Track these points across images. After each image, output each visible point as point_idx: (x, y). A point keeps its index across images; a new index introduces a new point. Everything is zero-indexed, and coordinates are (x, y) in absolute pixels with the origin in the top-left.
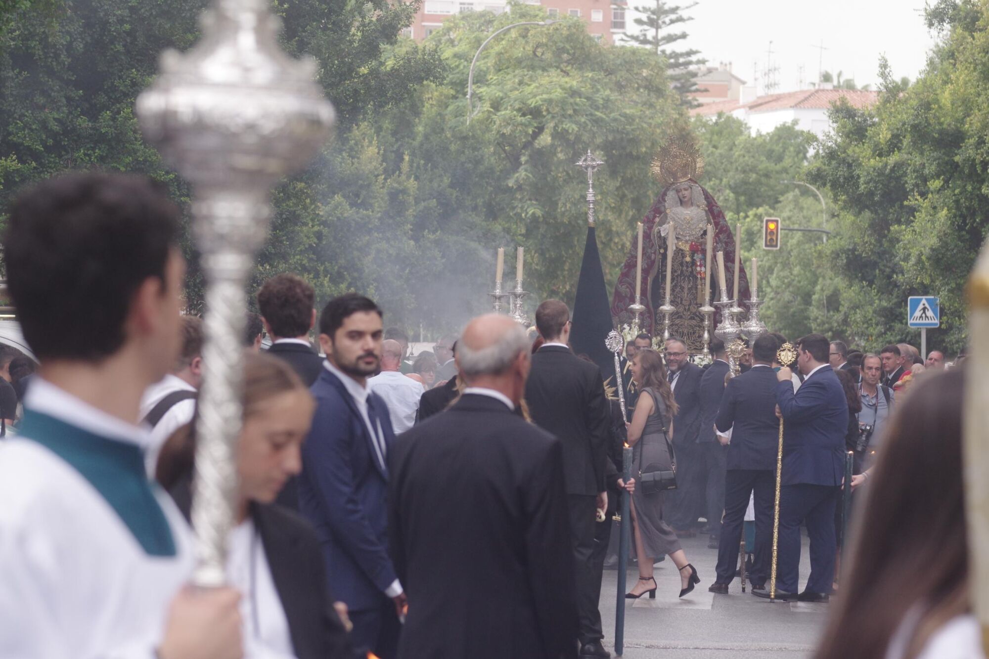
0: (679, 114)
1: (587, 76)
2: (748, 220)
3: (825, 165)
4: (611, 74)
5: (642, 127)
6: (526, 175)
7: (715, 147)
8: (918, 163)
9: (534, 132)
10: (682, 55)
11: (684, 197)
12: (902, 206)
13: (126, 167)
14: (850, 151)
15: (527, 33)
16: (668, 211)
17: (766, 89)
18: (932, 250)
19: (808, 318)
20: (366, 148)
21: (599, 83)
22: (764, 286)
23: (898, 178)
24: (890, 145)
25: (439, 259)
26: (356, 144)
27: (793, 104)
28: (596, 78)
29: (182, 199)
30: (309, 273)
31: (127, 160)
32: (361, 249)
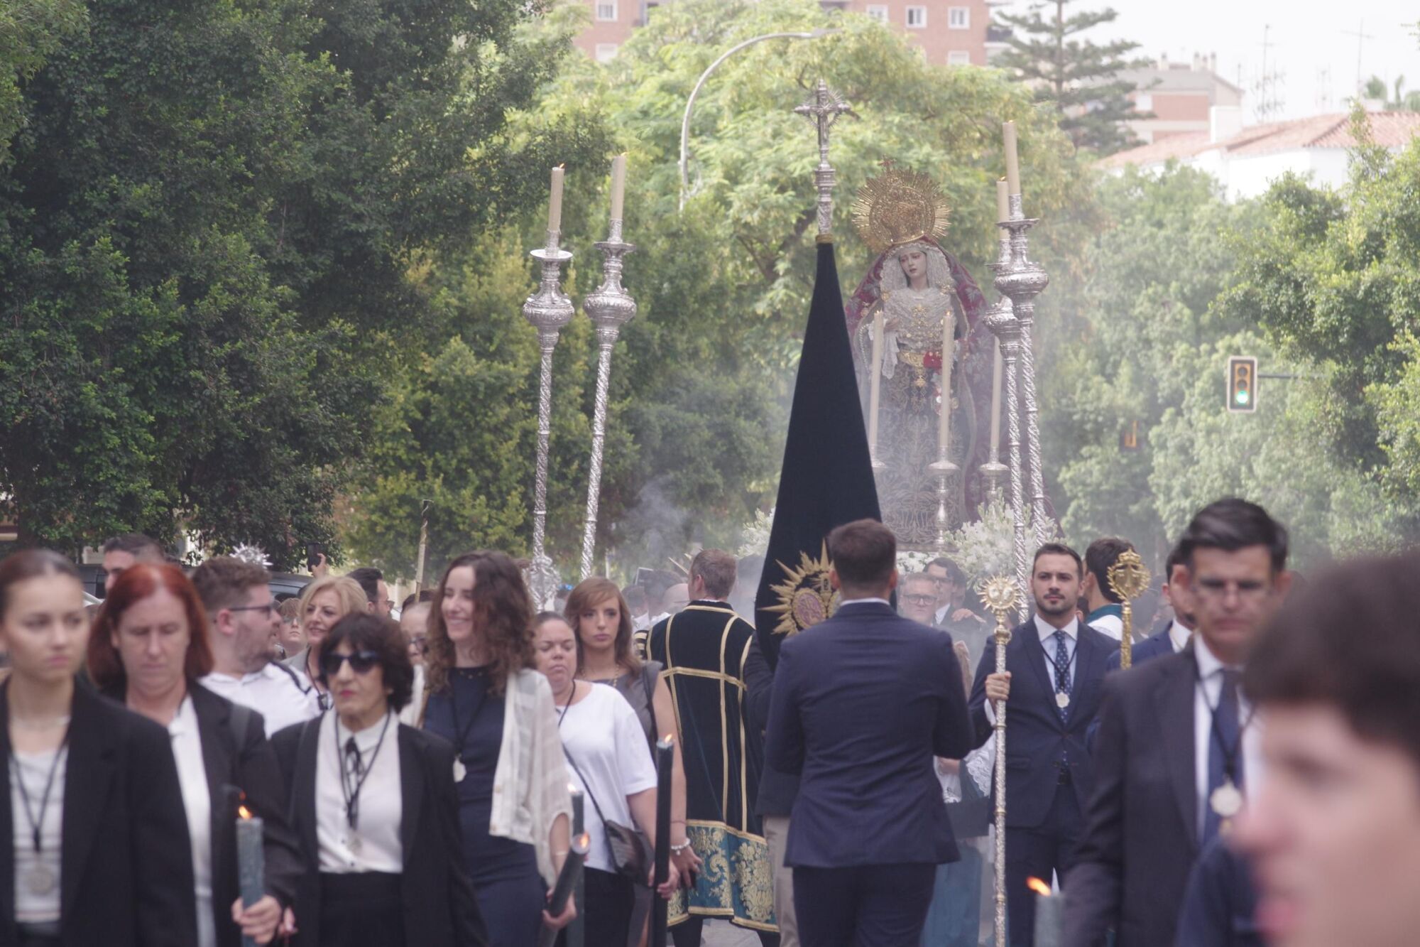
0: (1072, 174)
1: (892, 122)
2: (1215, 357)
3: (1257, 285)
4: (934, 116)
5: (988, 208)
6: (786, 294)
7: (1160, 225)
8: (1410, 280)
9: (799, 220)
10: (1105, 51)
12: (1384, 352)
13: (103, 325)
14: (1298, 262)
15: (787, 47)
16: (885, 296)
17: (1260, 115)
20: (502, 258)
21: (912, 132)
22: (1243, 476)
23: (1378, 307)
24: (1365, 250)
25: (629, 444)
26: (486, 252)
27: (1307, 140)
28: (908, 123)
29: (192, 373)
30: (408, 470)
31: (105, 315)
32: (496, 430)
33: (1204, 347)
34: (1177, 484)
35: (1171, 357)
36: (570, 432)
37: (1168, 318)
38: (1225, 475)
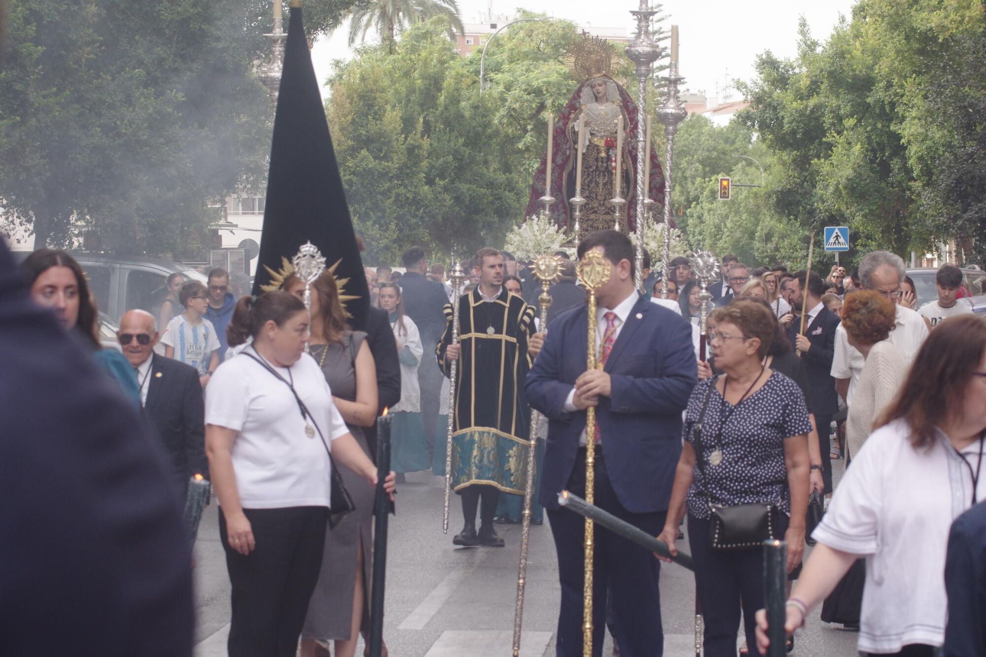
3: (753, 108)
6: (530, 139)
8: (834, 105)
9: (538, 107)
11: (598, 93)
12: (821, 143)
14: (775, 95)
15: (532, 33)
16: (583, 107)
17: (724, 99)
18: (848, 179)
19: (752, 249)
23: (817, 119)
24: (809, 90)
26: (379, 109)
32: (383, 193)
33: (707, 179)
34: (697, 230)
35: (694, 183)
36: (420, 195)
37: (693, 169)
38: (715, 227)
